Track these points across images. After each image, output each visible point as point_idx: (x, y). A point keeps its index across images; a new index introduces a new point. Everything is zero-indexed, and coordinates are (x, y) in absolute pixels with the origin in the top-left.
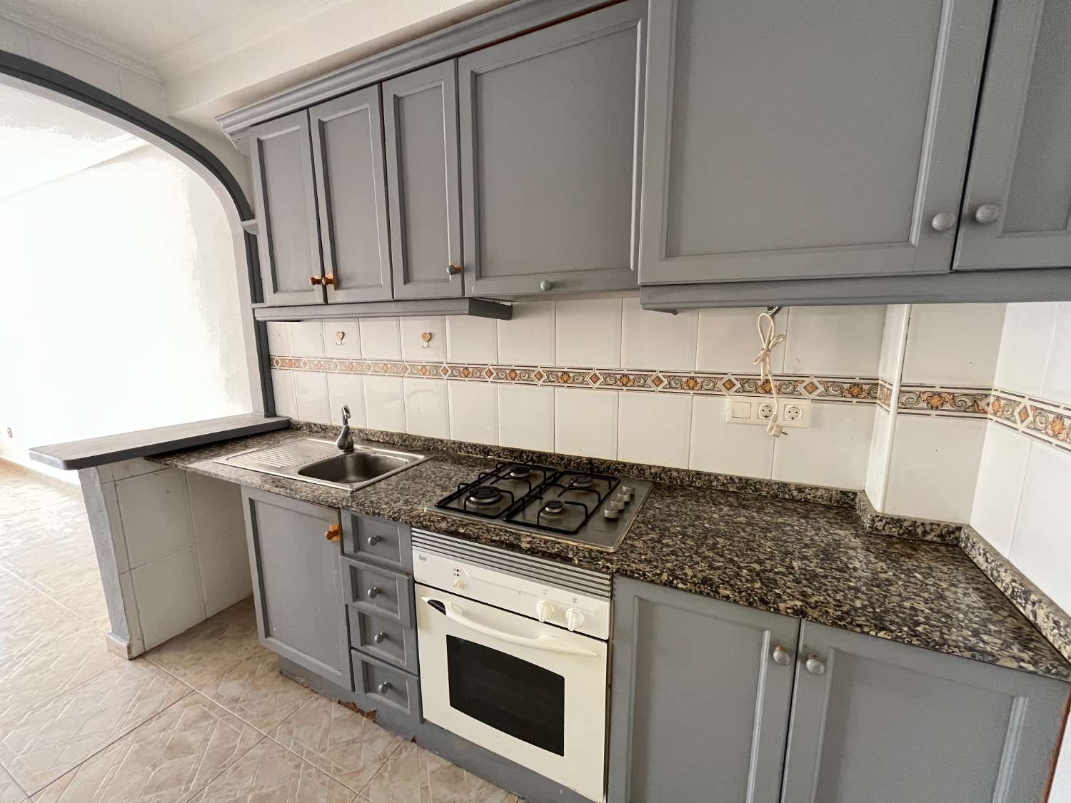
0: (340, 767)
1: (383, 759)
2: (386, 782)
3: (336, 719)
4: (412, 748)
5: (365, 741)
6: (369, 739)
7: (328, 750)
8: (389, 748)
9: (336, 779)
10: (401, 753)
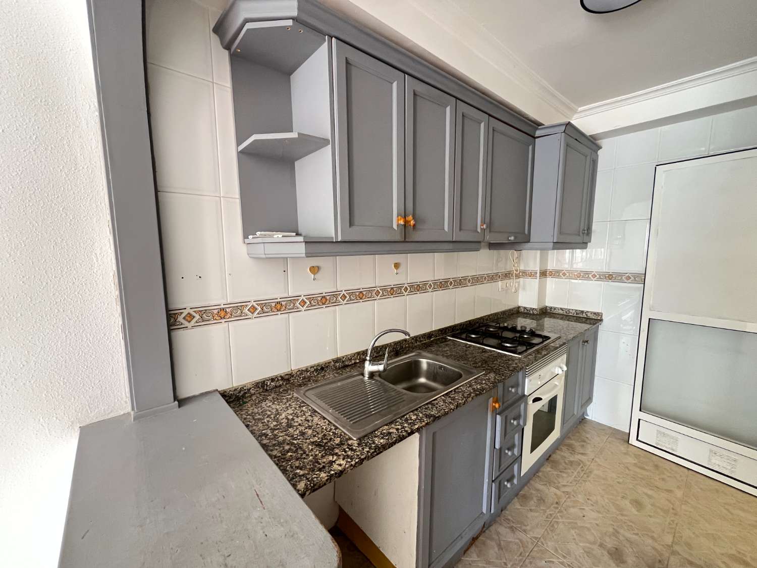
0: (519, 553)
1: (512, 529)
2: (528, 528)
3: (478, 556)
4: (505, 513)
5: (499, 538)
6: (498, 535)
7: (505, 561)
8: (505, 525)
9: (527, 555)
10: (509, 519)
